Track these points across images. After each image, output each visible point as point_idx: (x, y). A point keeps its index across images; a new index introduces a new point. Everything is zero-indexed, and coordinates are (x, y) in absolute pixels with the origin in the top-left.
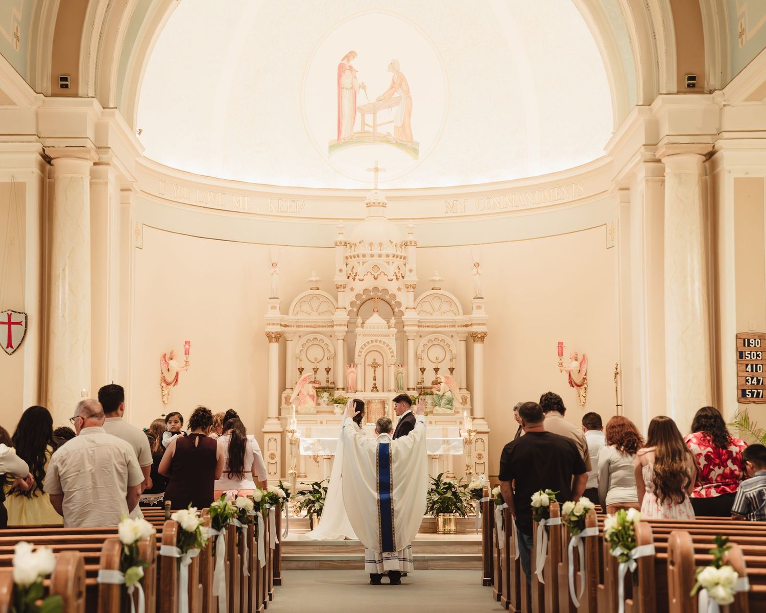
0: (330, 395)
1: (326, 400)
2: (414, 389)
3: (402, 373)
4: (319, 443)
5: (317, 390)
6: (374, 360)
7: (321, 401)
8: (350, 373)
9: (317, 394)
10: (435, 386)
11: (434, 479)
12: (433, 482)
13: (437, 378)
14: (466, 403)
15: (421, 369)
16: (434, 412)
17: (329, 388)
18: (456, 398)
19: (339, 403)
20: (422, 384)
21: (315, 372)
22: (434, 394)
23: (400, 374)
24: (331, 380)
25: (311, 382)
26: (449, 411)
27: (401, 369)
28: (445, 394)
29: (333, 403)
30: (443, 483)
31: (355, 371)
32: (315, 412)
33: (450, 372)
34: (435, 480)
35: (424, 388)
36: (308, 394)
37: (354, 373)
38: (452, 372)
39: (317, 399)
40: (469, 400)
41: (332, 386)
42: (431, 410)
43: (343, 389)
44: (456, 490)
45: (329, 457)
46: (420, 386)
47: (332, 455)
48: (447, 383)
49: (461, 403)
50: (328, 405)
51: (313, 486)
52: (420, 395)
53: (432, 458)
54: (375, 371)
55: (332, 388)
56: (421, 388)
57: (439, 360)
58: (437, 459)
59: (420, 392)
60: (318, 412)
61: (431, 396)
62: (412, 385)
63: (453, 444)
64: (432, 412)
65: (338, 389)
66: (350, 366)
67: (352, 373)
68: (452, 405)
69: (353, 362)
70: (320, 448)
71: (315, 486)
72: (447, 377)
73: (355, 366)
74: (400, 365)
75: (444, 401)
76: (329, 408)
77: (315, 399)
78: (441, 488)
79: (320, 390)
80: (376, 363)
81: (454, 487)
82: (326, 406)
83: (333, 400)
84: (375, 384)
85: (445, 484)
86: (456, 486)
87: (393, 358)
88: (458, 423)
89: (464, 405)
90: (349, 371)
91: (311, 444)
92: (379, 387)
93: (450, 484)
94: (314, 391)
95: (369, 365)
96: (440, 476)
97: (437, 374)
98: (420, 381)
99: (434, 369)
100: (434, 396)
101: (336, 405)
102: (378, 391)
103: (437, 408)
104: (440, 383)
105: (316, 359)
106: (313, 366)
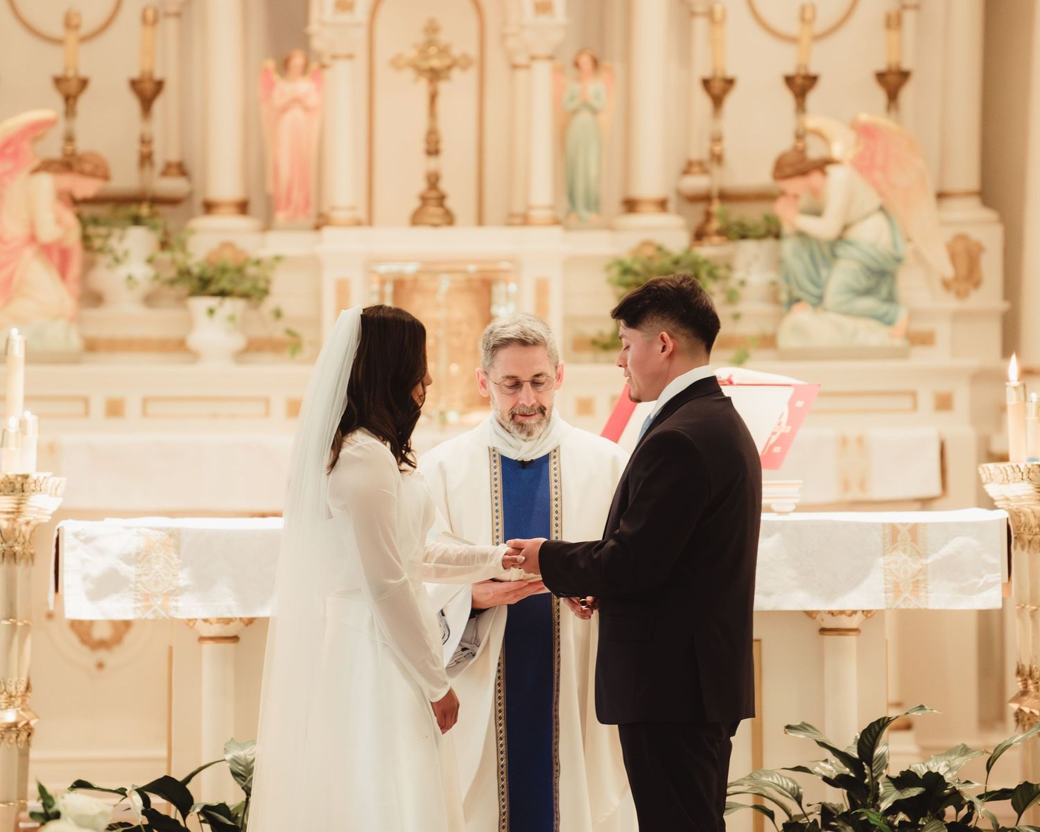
0: (164, 245)
1: (139, 269)
2: (662, 205)
3: (595, 112)
4: (178, 548)
5: (88, 211)
6: (432, 29)
7: (106, 278)
8: (284, 109)
9: (86, 239)
10: (793, 186)
11: (835, 752)
12: (835, 768)
13: (800, 136)
14: (977, 284)
15: (706, 83)
16: (786, 340)
17: (157, 201)
18: (917, 253)
19: (223, 294)
20: (716, 171)
21: (70, 100)
22: (787, 229)
23: (584, 117)
24: (164, 152)
25: (46, 166)
26: (873, 335)
27: (594, 87)
28: (852, 234)
29: (182, 289)
30: (895, 772)
31: (313, 100)
32: (76, 343)
33: (880, 96)
34: (843, 757)
35: (725, 197)
36: (33, 239)
37: (307, 109)
38: (893, 96)
39: (89, 266)
40: (992, 267)
41: (171, 186)
42: (769, 329)
43: (243, 207)
44: (969, 817)
45: (230, 630)
46: (697, 183)
47: (250, 621)
48: (864, 166)
49: (946, 285)
50: (150, 300)
51: (146, 802)
52: (699, 235)
53: (823, 631)
54: (433, 98)
55: (173, 201)
56: (706, 198)
57: (820, 26)
58: (851, 639)
59: (699, 219)
60: (92, 346)
61: (769, 244)
62: (650, 184)
63: (946, 550)
64: (768, 342)
65: (209, 207)
66: (284, 66)
67: (296, 114)
68: (891, 299)
69: (304, 41)
70: (184, 579)
71: (157, 802)
72: (866, 132)
73: (315, 67)
74: (585, 61)
75: (842, 275)
76: (157, 324)
77: (75, 268)
78: (884, 806)
79: (102, 211)
80: (444, 51)
81: (956, 798)
82: (139, 311)
83: (185, 273)
84: (433, 180)
85: (906, 780)
86: (970, 793)
87: (544, 19)
88: (926, 400)
89: (961, 295)
90: (278, 98)
91: (127, 559)
92: (459, 196)
93: (934, 780)
94: (69, 217)
95: (396, 64)
96: (871, 735)
97: (801, 107)
98: (699, 152)
99: (789, 80)
100: (788, 247)
101: (201, 304)
102: (449, 219)
103: (802, 315)
104: (823, 165)
105: (70, 23)
106: (54, 62)
